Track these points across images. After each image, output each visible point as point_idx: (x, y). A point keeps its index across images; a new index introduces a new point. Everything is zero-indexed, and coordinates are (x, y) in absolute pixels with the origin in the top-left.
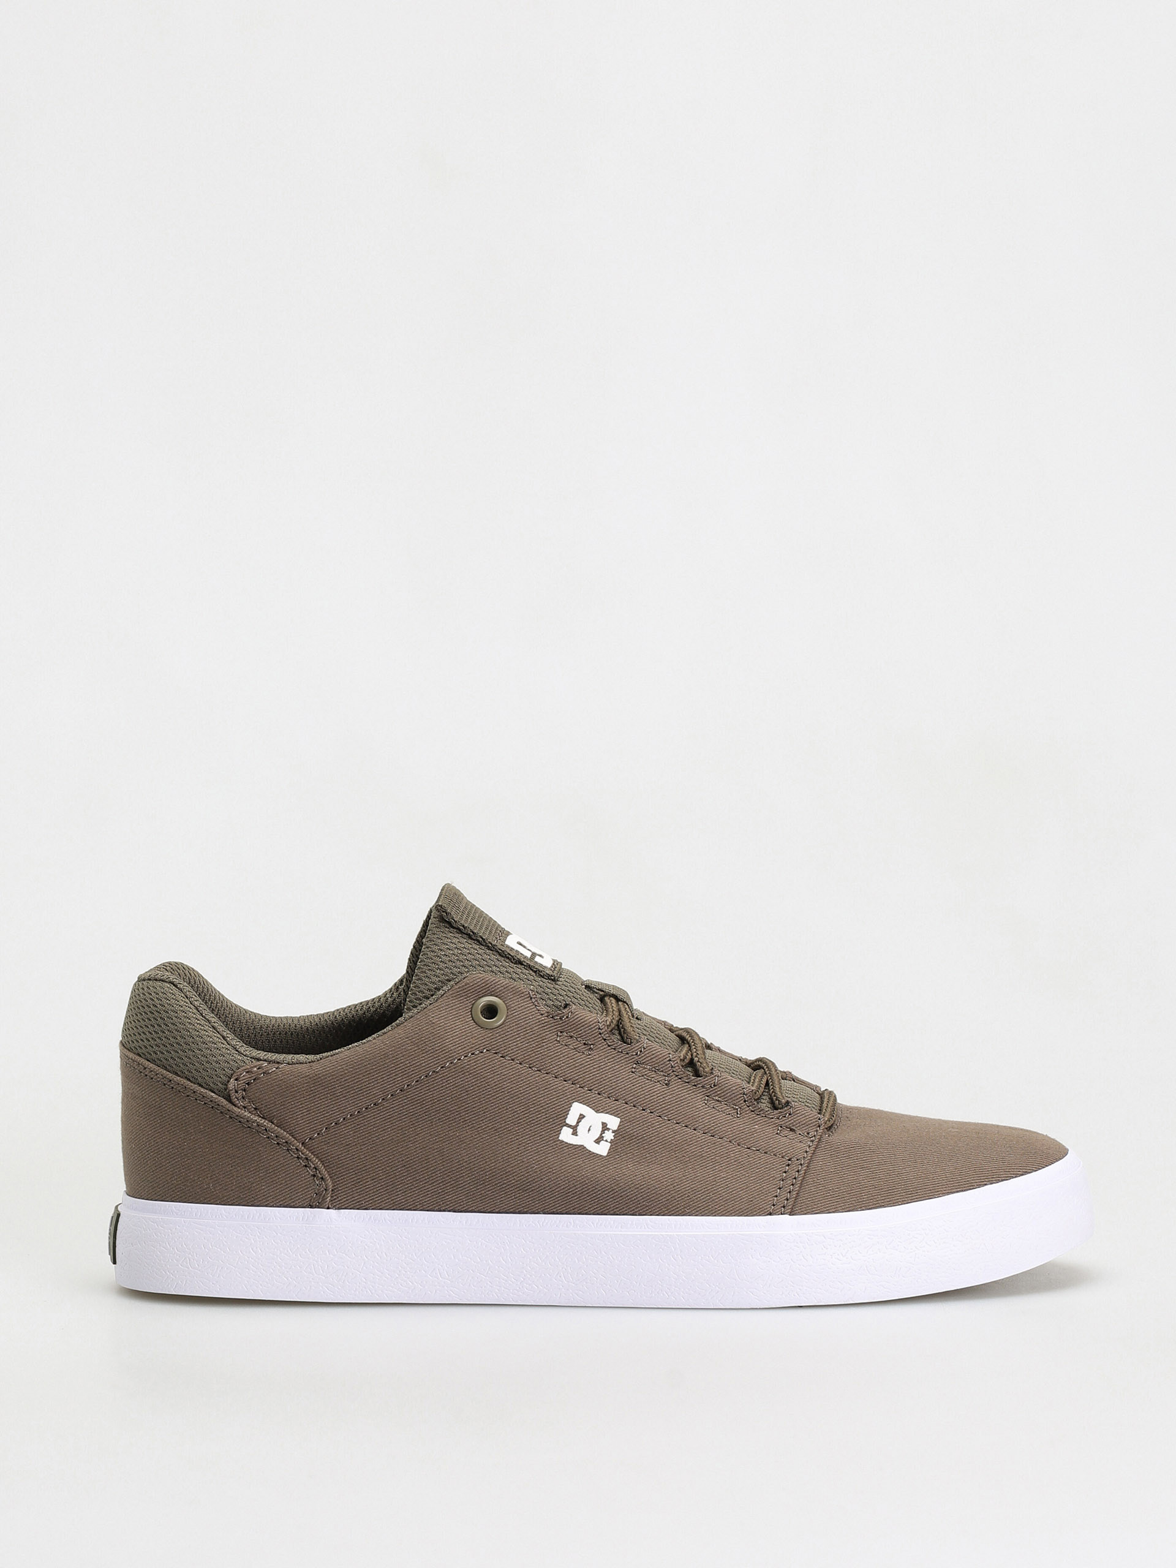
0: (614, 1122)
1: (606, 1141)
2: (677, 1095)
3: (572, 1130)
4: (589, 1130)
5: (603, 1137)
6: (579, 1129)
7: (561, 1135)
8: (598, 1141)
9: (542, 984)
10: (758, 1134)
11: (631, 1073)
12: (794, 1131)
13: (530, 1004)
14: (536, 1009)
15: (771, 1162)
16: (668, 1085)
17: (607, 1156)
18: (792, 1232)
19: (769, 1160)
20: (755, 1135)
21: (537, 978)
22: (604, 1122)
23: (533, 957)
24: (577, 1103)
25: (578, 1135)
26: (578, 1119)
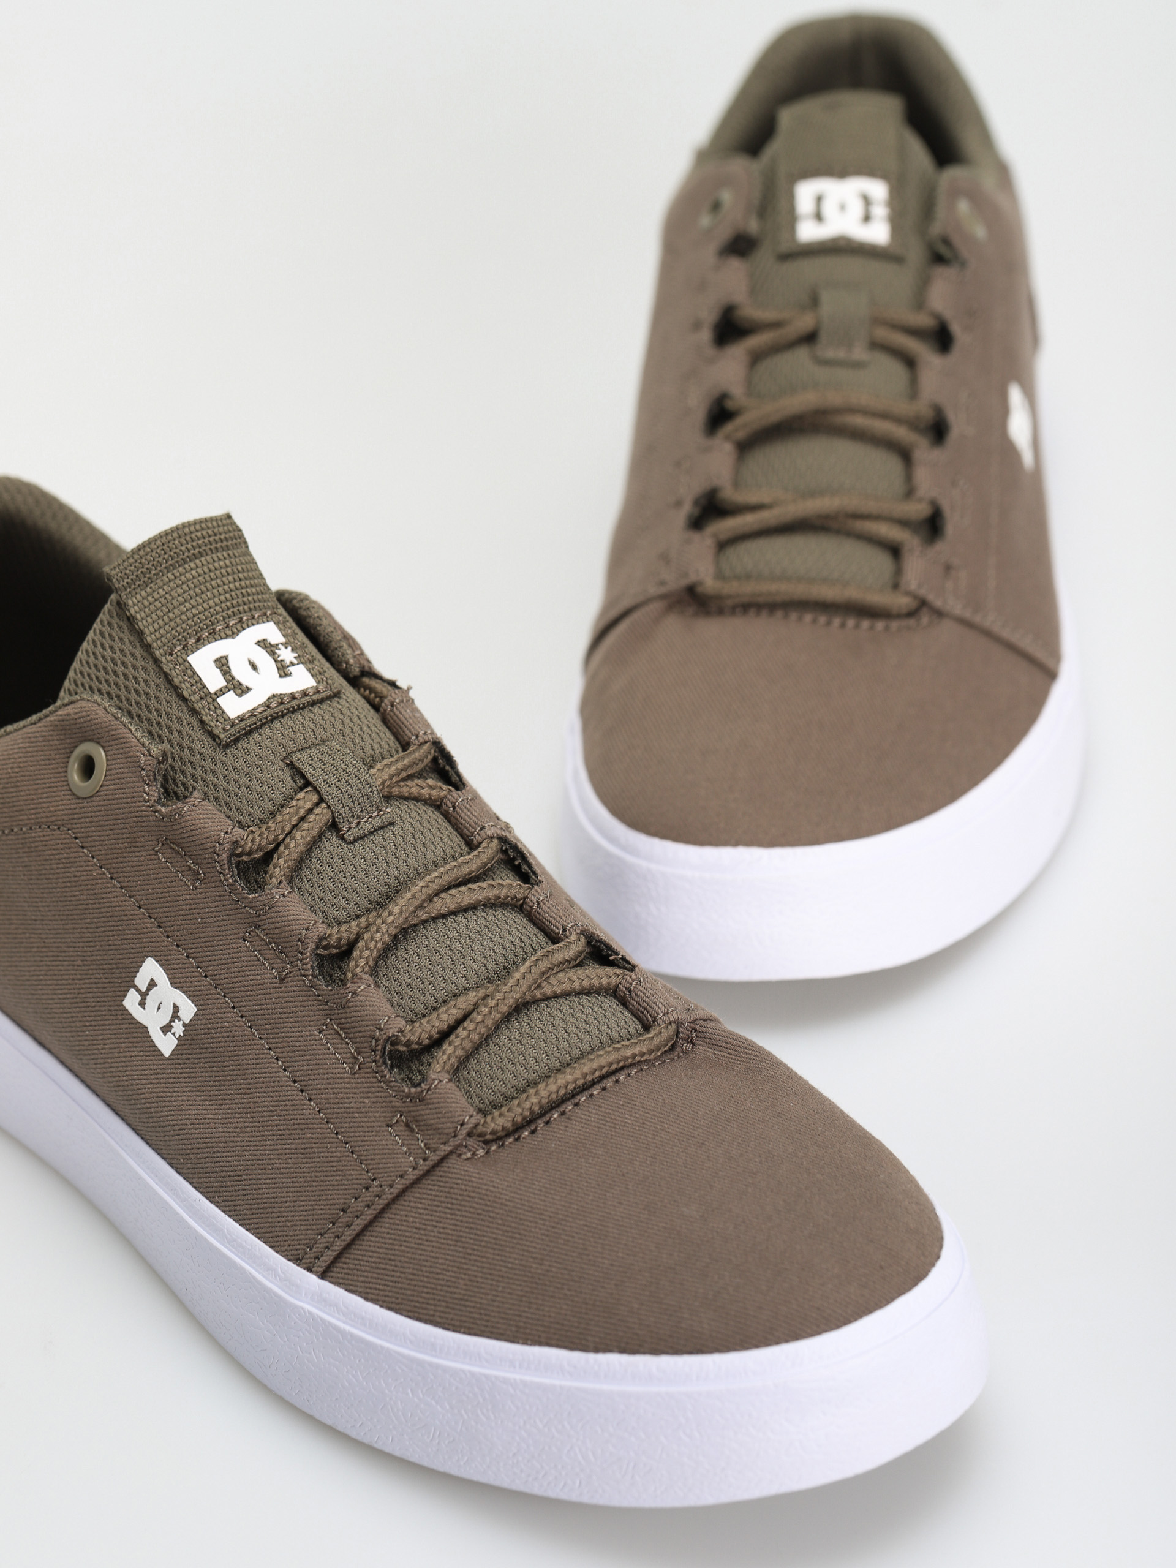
0: (188, 1011)
1: (174, 1034)
2: (287, 1001)
3: (140, 997)
4: (159, 1008)
5: (172, 1027)
6: (148, 999)
7: (126, 999)
8: (165, 1029)
9: (197, 746)
10: (361, 1115)
11: (241, 941)
12: (412, 1130)
13: (136, 779)
14: (141, 789)
15: (348, 1172)
16: (282, 980)
17: (168, 1059)
18: (306, 1306)
19: (349, 1168)
20: (356, 1115)
21: (198, 733)
22: (178, 1004)
23: (221, 692)
24: (152, 959)
25: (144, 1009)
26: (149, 985)
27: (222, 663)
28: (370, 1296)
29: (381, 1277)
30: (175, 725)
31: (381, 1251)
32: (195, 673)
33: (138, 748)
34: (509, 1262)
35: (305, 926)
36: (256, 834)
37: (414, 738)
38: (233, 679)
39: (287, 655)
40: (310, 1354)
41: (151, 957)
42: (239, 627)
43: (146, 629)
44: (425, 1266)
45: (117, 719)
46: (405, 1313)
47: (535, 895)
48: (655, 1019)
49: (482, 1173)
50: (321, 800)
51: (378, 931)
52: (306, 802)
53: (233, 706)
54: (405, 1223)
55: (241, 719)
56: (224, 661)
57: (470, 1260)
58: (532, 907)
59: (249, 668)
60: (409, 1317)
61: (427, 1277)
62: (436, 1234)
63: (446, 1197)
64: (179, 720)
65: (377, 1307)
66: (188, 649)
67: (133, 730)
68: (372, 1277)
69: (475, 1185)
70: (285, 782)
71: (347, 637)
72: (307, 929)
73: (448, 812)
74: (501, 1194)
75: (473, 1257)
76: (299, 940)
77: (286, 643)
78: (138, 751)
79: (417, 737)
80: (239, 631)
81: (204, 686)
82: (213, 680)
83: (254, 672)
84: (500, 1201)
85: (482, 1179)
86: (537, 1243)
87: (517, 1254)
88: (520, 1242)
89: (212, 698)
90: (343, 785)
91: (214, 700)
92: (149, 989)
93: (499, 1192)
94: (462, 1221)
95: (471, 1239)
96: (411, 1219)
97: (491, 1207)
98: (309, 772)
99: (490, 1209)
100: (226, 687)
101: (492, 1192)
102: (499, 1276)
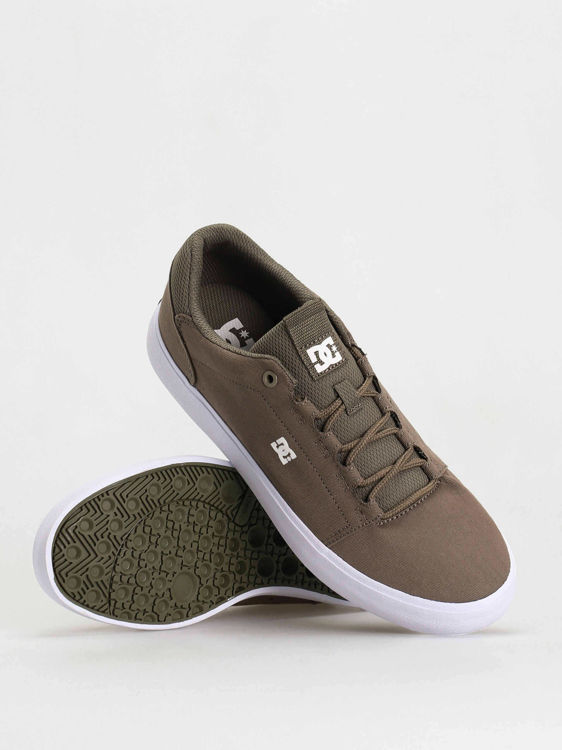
0: (294, 456)
1: (287, 460)
2: (327, 464)
3: (277, 445)
4: (283, 451)
5: (287, 458)
6: (280, 447)
7: (272, 444)
8: (284, 457)
9: (307, 379)
10: (347, 504)
11: (314, 443)
12: (363, 514)
13: (287, 389)
14: (288, 392)
15: (341, 521)
16: (326, 457)
17: (284, 465)
18: (324, 556)
19: (342, 519)
20: (345, 504)
21: (307, 375)
22: (290, 453)
23: (316, 363)
24: (283, 438)
25: (278, 449)
26: (281, 444)
27: (316, 353)
28: (345, 560)
29: (349, 555)
30: (300, 371)
31: (350, 547)
32: (308, 356)
33: (289, 380)
34: (389, 562)
35: (336, 445)
36: (323, 412)
37: (367, 375)
38: (319, 359)
39: (334, 348)
40: (322, 567)
41: (284, 437)
42: (322, 340)
43: (295, 340)
44: (363, 556)
45: (282, 369)
46: (356, 568)
47: (401, 432)
48: (432, 477)
49: (383, 532)
50: (343, 403)
51: (357, 450)
52: (338, 403)
53: (319, 369)
54: (358, 541)
55: (321, 373)
56: (317, 353)
57: (377, 558)
58: (399, 436)
59: (324, 355)
60: (357, 570)
61: (364, 560)
62: (367, 547)
63: (371, 537)
64: (302, 370)
65: (347, 564)
66: (307, 348)
67: (288, 373)
68: (346, 554)
69: (381, 536)
70: (333, 396)
71: (349, 334)
72: (336, 446)
73: (376, 400)
74: (389, 540)
75: (379, 558)
76: (334, 449)
77: (334, 344)
78: (289, 381)
79: (369, 374)
80: (322, 342)
81: (311, 361)
82: (314, 359)
83: (325, 356)
84: (388, 542)
85: (383, 534)
86: (399, 558)
87: (392, 560)
88: (393, 556)
89: (313, 365)
90: (350, 399)
91: (313, 366)
92: (280, 445)
93: (388, 540)
94: (376, 546)
95: (378, 552)
96: (360, 540)
97: (385, 543)
98: (340, 393)
99: (385, 544)
100: (317, 361)
101: (386, 539)
102: (386, 565)
